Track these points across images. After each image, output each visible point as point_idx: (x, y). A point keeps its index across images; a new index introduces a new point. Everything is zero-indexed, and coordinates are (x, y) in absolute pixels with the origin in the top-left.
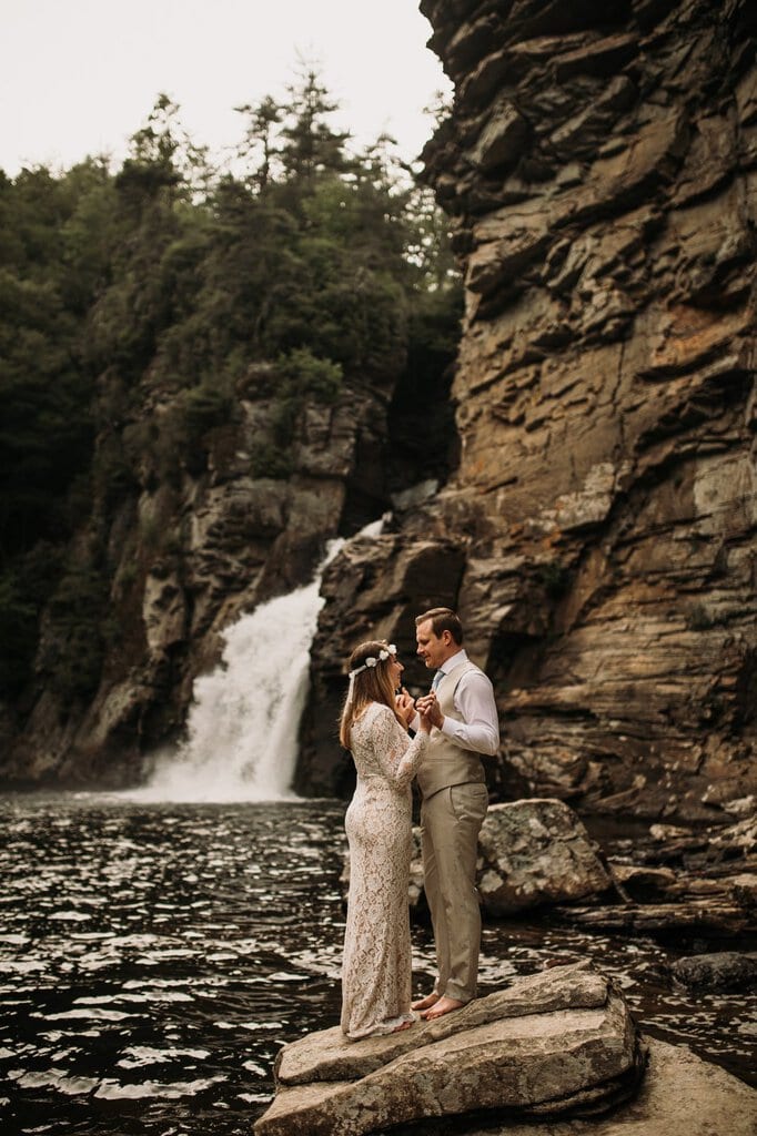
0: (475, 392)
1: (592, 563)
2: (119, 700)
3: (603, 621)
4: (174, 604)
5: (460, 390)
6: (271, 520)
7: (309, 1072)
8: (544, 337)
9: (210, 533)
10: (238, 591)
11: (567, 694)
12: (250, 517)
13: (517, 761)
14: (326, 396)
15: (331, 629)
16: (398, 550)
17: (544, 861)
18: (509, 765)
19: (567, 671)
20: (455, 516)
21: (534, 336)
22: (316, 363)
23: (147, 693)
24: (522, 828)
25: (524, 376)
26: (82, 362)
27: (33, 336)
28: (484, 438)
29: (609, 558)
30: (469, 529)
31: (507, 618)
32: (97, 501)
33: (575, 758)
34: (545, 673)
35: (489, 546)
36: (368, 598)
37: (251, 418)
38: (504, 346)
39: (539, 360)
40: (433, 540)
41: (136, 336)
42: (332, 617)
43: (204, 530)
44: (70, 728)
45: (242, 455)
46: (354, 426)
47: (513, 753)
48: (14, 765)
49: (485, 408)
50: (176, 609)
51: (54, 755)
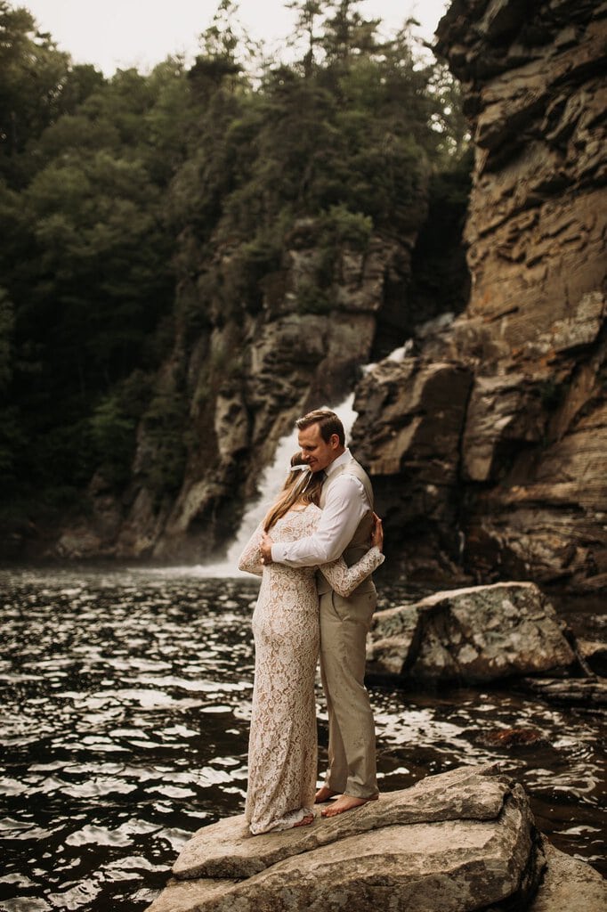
0: (483, 235)
1: (583, 379)
2: (197, 496)
3: (591, 428)
4: (239, 418)
5: (470, 235)
6: (314, 349)
7: (197, 868)
8: (543, 184)
9: (266, 360)
10: (289, 407)
11: (559, 490)
12: (298, 347)
13: (515, 546)
14: (359, 244)
15: (362, 437)
16: (416, 370)
17: (514, 638)
18: (508, 549)
19: (559, 471)
20: (465, 342)
21: (534, 184)
22: (351, 216)
23: (218, 490)
24: (495, 608)
25: (524, 220)
26: (165, 225)
27: (126, 205)
28: (490, 274)
29: (598, 374)
30: (478, 352)
31: (508, 427)
32: (179, 337)
33: (564, 544)
34: (541, 472)
35: (494, 366)
36: (392, 411)
37: (297, 265)
38: (508, 194)
39: (538, 205)
40: (447, 362)
41: (206, 201)
42: (363, 428)
43: (261, 357)
44: (161, 516)
45: (291, 296)
46: (382, 268)
47: (512, 540)
48: (120, 546)
49: (492, 249)
50: (241, 423)
51: (150, 538)
